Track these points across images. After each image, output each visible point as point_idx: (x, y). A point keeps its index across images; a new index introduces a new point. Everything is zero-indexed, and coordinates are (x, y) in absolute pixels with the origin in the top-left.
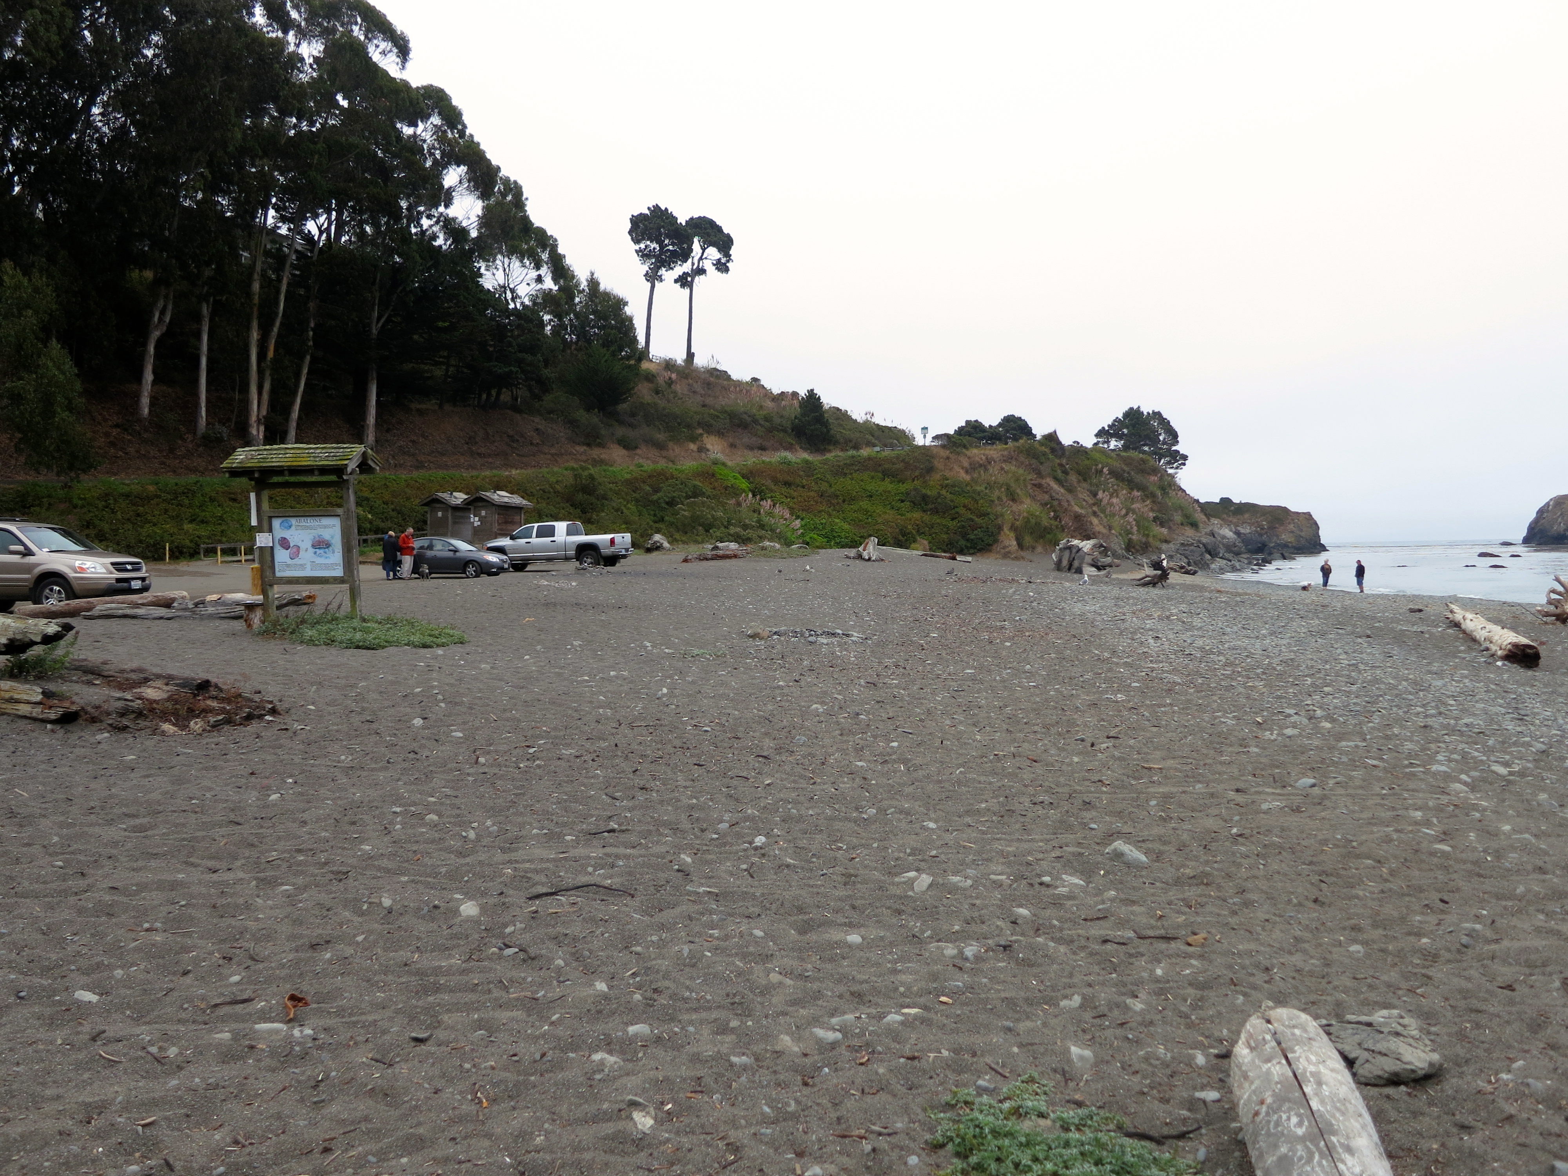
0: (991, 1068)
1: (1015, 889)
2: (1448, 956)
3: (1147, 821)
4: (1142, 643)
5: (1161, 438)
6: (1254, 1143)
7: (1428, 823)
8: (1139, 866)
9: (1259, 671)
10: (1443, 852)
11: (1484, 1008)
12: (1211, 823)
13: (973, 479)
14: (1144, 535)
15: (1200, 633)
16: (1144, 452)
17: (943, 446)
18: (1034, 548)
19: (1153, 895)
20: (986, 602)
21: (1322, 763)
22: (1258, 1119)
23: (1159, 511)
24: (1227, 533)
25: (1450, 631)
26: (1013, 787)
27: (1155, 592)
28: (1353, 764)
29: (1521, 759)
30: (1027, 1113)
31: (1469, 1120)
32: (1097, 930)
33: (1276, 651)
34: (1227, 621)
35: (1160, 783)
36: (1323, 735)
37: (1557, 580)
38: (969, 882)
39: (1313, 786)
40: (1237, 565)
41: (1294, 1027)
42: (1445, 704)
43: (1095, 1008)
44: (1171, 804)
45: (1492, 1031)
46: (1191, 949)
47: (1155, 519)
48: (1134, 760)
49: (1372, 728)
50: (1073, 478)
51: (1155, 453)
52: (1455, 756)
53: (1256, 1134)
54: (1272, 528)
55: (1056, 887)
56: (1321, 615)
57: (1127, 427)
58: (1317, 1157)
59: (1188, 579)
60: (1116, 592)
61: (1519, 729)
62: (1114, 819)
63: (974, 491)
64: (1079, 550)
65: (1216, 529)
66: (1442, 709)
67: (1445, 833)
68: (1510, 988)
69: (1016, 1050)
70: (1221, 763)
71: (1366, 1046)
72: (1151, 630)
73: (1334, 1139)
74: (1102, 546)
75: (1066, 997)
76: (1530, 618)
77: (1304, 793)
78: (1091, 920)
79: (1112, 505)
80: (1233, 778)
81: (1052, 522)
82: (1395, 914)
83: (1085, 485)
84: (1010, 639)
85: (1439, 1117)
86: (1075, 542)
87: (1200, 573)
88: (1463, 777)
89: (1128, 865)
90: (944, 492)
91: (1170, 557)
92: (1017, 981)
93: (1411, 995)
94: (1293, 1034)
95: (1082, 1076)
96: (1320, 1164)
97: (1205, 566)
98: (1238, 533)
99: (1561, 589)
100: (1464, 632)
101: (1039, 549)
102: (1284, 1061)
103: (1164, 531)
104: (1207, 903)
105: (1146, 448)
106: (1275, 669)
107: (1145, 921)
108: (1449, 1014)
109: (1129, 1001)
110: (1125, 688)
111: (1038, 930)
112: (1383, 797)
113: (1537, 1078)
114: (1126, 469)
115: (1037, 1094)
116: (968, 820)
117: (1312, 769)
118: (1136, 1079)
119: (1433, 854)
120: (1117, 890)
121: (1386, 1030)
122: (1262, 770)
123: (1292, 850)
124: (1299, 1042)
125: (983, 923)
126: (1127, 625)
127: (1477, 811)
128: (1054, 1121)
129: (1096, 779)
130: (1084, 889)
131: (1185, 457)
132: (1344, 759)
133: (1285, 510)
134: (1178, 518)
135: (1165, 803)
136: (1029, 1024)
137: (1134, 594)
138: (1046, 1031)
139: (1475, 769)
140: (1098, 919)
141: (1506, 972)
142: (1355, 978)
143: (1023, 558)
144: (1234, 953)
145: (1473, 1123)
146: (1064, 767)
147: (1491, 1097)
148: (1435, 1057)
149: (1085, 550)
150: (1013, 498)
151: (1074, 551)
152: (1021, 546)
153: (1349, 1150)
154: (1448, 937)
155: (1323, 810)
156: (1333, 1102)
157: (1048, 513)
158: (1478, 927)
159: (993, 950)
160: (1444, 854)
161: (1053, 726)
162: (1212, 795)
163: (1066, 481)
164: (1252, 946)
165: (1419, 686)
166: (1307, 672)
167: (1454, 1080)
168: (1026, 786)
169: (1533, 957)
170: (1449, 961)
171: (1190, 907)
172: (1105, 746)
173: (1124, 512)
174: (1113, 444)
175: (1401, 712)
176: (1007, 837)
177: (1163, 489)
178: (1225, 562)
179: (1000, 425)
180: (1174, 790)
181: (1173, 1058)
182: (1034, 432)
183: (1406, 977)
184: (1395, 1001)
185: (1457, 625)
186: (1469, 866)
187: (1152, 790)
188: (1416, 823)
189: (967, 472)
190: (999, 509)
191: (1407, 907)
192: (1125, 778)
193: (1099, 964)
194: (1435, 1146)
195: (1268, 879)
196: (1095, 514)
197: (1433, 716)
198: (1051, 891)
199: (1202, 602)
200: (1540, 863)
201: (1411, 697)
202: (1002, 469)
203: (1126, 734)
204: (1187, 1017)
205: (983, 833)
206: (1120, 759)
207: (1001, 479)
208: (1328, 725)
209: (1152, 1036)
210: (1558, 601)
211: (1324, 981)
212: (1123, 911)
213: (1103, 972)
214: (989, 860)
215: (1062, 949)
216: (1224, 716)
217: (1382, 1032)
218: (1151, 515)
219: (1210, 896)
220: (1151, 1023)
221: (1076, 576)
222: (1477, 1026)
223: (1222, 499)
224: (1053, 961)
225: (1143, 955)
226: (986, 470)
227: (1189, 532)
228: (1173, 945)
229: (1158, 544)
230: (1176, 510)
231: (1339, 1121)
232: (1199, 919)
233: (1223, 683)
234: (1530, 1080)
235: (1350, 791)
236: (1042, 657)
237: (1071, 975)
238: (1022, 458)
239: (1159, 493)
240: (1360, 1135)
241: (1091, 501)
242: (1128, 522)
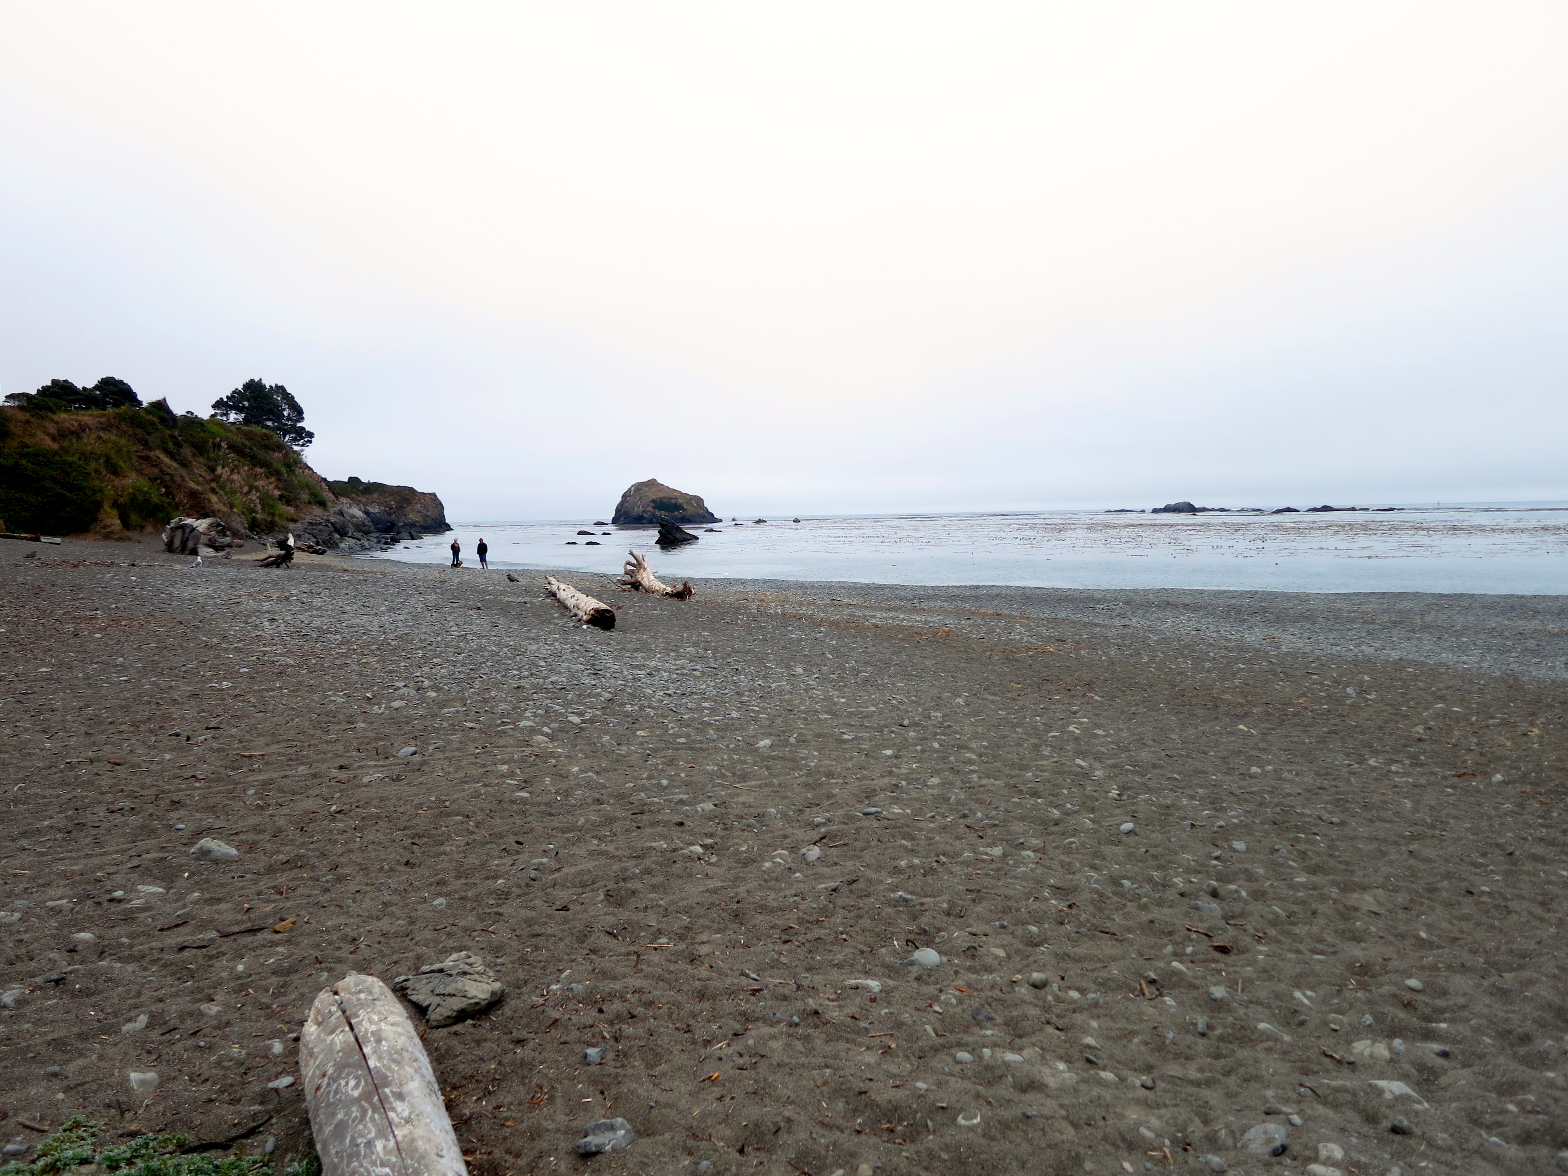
0: (25, 1126)
1: (78, 913)
2: (517, 891)
3: (243, 812)
4: (256, 626)
5: (285, 413)
6: (315, 1118)
7: (511, 775)
8: (228, 861)
9: (374, 647)
10: (522, 798)
11: (543, 931)
12: (309, 804)
13: (62, 448)
14: (269, 514)
15: (319, 613)
16: (268, 427)
17: (21, 408)
18: (142, 528)
19: (242, 888)
20: (75, 589)
21: (424, 730)
22: (319, 1093)
23: (285, 489)
24: (357, 512)
25: (548, 600)
26: (86, 797)
27: (275, 573)
28: (453, 728)
29: (591, 708)
30: (65, 1165)
31: (524, 1034)
32: (173, 939)
33: (393, 627)
34: (348, 600)
35: (260, 771)
36: (428, 704)
37: (631, 554)
38: (17, 915)
39: (414, 753)
40: (366, 544)
41: (360, 992)
42: (537, 666)
43: (165, 1023)
44: (270, 790)
45: (548, 949)
46: (278, 936)
47: (281, 497)
48: (234, 749)
49: (473, 693)
50: (187, 451)
51: (280, 429)
52: (540, 712)
53: (317, 1109)
54: (400, 507)
55: (130, 901)
56: (438, 591)
57: (248, 400)
58: (370, 1113)
59: (316, 559)
60: (233, 573)
61: (593, 682)
62: (204, 816)
63: (65, 462)
64: (193, 529)
65: (345, 509)
66: (534, 671)
67: (525, 782)
68: (565, 908)
69: (61, 1096)
70: (327, 742)
71: (437, 992)
72: (268, 612)
73: (387, 1090)
74: (219, 525)
75: (129, 1020)
76: (614, 587)
77: (405, 762)
78: (168, 929)
79: (233, 481)
80: (337, 756)
81: (164, 499)
82: (477, 862)
83: (201, 459)
84: (101, 630)
85: (499, 1039)
86: (189, 521)
87: (329, 552)
88: (545, 729)
89: (216, 862)
90: (24, 462)
91: (297, 537)
92: (71, 1016)
93: (484, 934)
94: (359, 999)
95: (142, 1102)
96: (372, 1119)
97: (333, 546)
98: (367, 513)
99: (635, 562)
100: (559, 601)
101: (149, 529)
102: (347, 1029)
103: (291, 510)
104: (298, 886)
105: (270, 423)
106: (389, 644)
107: (231, 917)
108: (515, 944)
109: (204, 1007)
110: (231, 674)
111: (103, 952)
112: (476, 756)
113: (579, 982)
114: (247, 443)
115: (83, 1139)
116: (24, 842)
117: (415, 738)
118: (204, 1088)
119: (513, 802)
120: (202, 890)
121: (454, 972)
122: (367, 744)
123: (389, 818)
124: (362, 1005)
125: (32, 959)
126: (241, 608)
127: (553, 757)
128: (99, 1164)
129: (190, 775)
130: (162, 898)
131: (311, 435)
132: (445, 725)
133: (412, 490)
134: (305, 496)
135: (264, 790)
136: (81, 1062)
137: (253, 576)
138: (102, 1064)
139: (555, 721)
140: (177, 926)
141: (562, 896)
142: (435, 930)
143: (129, 539)
144: (322, 931)
145: (527, 1036)
146: (153, 767)
147: (541, 1009)
148: (497, 986)
149: (200, 529)
150: (115, 470)
151: (188, 530)
152: (126, 525)
153: (400, 1097)
154: (519, 875)
155: (422, 775)
156: (391, 1054)
157: (158, 489)
158: (545, 860)
159: (41, 989)
160: (524, 801)
161: (144, 722)
162: (315, 776)
163: (179, 455)
164: (342, 920)
165: (517, 652)
166: (419, 645)
167: (513, 1002)
168: (103, 794)
169: (586, 878)
170: (519, 896)
171: (281, 893)
172: (203, 737)
173: (246, 489)
174: (233, 416)
175: (499, 676)
176: (73, 854)
177: (288, 466)
178: (354, 541)
179: (96, 388)
180: (274, 775)
181: (248, 1054)
182: (139, 398)
183: (480, 918)
184: (470, 943)
185: (554, 595)
186: (543, 808)
187: (251, 779)
188: (503, 776)
189: (54, 439)
190: (97, 483)
191: (487, 854)
192: (222, 770)
193: (173, 974)
194: (493, 1066)
195: (363, 851)
196: (213, 490)
197: (526, 677)
198: (123, 906)
199: (325, 581)
200: (598, 796)
201: (509, 662)
202: (100, 438)
203: (228, 723)
204: (268, 1007)
205: (43, 854)
206: (219, 750)
207: (99, 448)
208: (434, 694)
209: (226, 1037)
210: (632, 571)
211: (408, 939)
212: (206, 912)
213: (177, 982)
214: (48, 884)
215: (130, 968)
216: (334, 695)
217: (451, 975)
218: (277, 493)
219: (303, 878)
220: (228, 1024)
221: (190, 557)
222: (536, 948)
223: (350, 478)
224: (117, 983)
225: (224, 954)
226: (79, 438)
227: (317, 511)
228: (259, 936)
229: (285, 523)
230: (302, 488)
231: (395, 1072)
232: (288, 904)
233: (337, 662)
234: (574, 985)
235: (448, 754)
236: (139, 648)
237: (139, 995)
238: (124, 427)
239: (283, 470)
240: (412, 1080)
241: (208, 477)
242: (252, 501)
